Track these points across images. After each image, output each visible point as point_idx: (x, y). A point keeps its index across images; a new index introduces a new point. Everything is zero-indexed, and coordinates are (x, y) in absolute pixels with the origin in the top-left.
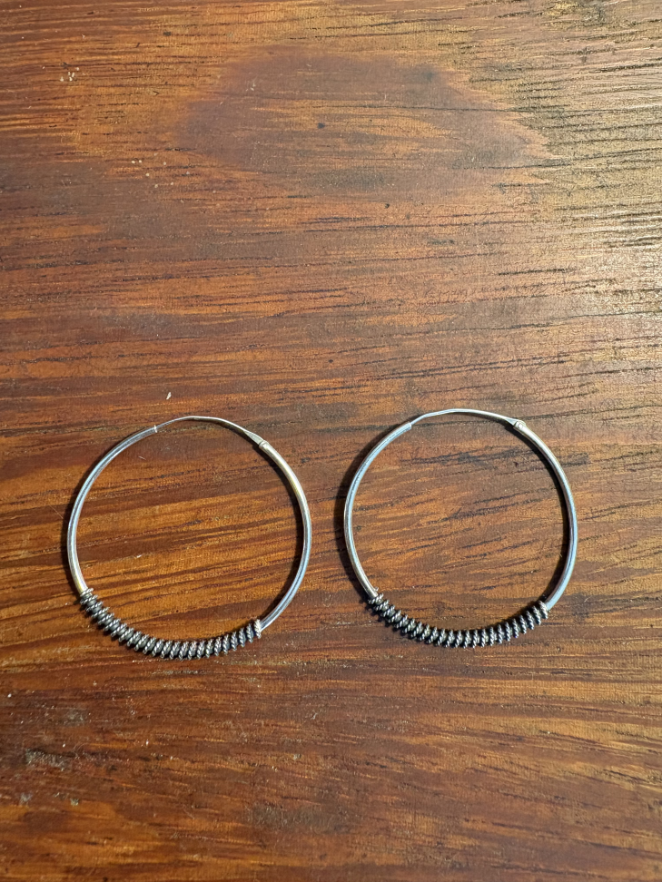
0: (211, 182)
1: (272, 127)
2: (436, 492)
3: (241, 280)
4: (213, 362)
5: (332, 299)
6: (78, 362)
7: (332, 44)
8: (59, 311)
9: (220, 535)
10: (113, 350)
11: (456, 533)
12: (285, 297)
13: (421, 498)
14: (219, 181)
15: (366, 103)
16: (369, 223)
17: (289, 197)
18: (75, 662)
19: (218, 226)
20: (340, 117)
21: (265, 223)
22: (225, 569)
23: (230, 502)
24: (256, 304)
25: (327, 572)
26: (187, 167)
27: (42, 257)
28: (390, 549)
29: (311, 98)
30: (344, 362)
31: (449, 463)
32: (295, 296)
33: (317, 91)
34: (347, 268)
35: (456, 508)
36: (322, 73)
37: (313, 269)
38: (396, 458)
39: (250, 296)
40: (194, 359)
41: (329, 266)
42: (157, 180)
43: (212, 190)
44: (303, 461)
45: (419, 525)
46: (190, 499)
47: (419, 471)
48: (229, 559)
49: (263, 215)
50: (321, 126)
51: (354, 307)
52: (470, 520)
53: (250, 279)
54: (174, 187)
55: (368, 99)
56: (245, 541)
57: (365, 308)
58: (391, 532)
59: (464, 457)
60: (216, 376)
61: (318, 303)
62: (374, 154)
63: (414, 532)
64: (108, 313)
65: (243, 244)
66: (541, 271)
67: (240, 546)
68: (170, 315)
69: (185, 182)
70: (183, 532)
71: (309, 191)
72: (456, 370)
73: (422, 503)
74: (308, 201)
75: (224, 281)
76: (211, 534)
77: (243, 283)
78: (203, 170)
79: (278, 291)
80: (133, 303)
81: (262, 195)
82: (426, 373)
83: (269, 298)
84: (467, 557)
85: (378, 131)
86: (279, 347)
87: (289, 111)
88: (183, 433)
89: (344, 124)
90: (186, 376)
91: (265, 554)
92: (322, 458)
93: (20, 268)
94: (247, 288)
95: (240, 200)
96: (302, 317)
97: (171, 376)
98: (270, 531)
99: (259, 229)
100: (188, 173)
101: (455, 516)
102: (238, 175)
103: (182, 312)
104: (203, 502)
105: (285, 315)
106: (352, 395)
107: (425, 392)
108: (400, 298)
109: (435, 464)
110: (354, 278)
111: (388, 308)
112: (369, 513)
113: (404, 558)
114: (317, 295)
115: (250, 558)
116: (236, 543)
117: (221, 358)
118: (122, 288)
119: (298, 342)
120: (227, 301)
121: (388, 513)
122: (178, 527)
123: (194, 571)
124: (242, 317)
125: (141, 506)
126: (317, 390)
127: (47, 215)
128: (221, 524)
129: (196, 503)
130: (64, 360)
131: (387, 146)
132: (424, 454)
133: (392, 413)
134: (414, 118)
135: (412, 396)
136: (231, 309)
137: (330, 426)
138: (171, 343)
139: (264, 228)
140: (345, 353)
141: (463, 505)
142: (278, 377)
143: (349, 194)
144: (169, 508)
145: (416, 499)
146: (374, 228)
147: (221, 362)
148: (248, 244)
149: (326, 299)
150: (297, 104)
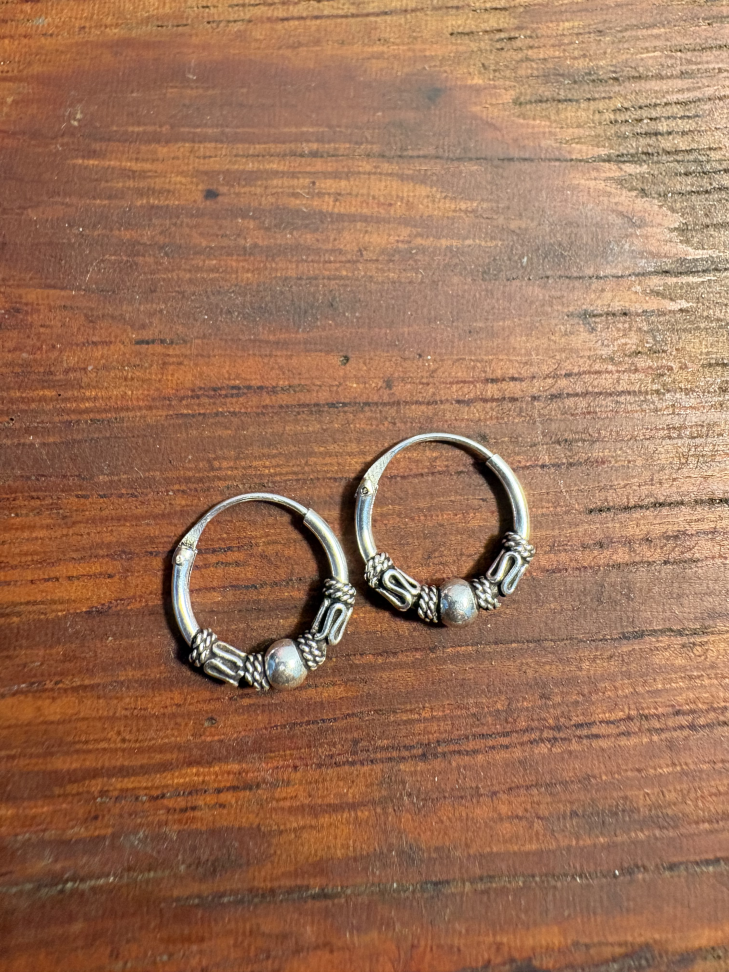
1: (110, 197)
5: (220, 571)
7: (240, 35)
12: (117, 566)
15: (306, 148)
16: (304, 398)
17: (139, 342)
20: (251, 178)
21: (83, 399)
29: (194, 139)
33: (206, 125)
36: (217, 91)
49: (79, 383)
50: (211, 194)
55: (308, 141)
62: (318, 252)
65: (32, 445)
66: (682, 503)
71: (180, 329)
74: (178, 352)
81: (81, 339)
85: (328, 205)
87: (147, 166)
89: (259, 190)
99: (69, 412)
102: (32, 295)
131: (346, 234)
134: (402, 178)
139: (82, 412)
143: (264, 335)
146: (316, 409)
148: (44, 444)
150: (162, 151)
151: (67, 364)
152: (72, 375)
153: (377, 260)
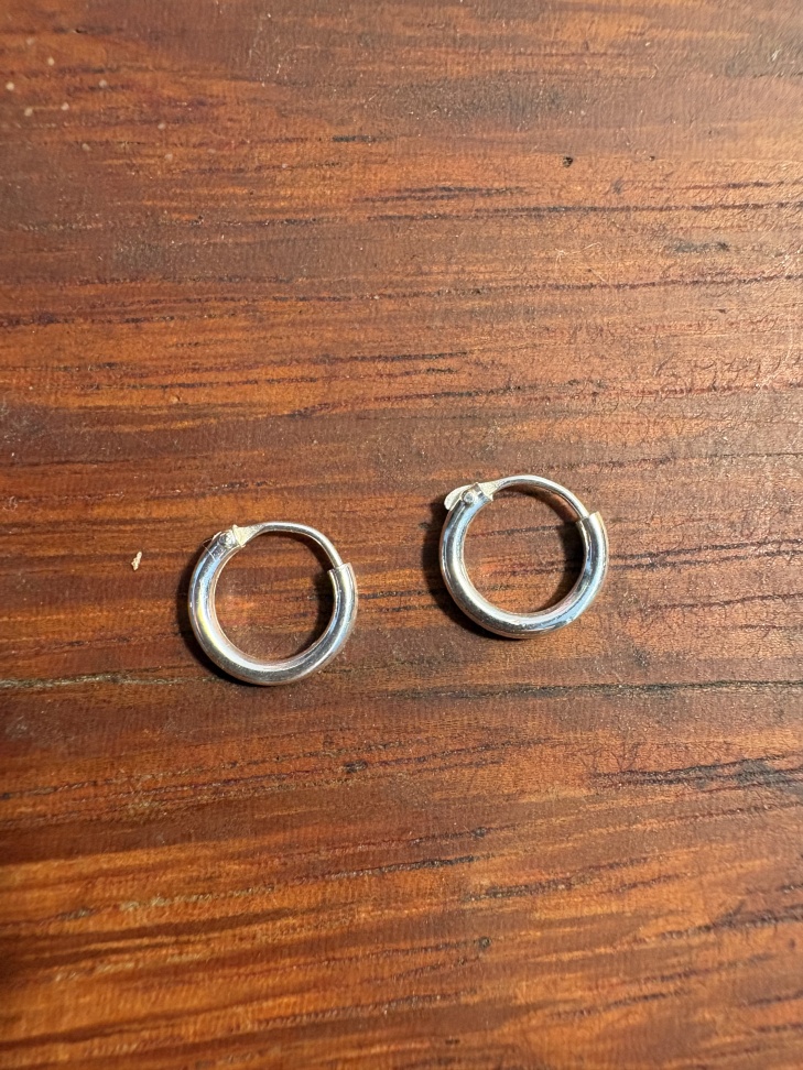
0: (155, 104)
2: (679, 858)
3: (217, 330)
4: (141, 522)
5: (431, 378)
9: (140, 948)
11: (732, 964)
12: (321, 370)
13: (645, 871)
14: (173, 102)
16: (523, 201)
17: (336, 139)
19: (165, 203)
21: (278, 198)
22: (146, 1034)
23: (164, 866)
24: (248, 387)
25: (403, 1053)
26: (101, 71)
28: (566, 1002)
31: (714, 785)
32: (343, 369)
34: (468, 305)
35: (732, 901)
37: (389, 305)
38: (581, 769)
39: (237, 367)
40: (97, 511)
41: (423, 299)
42: (33, 97)
43: (158, 122)
44: (350, 769)
45: (636, 940)
46: (70, 854)
47: (639, 802)
48: (157, 1010)
49: (273, 181)
51: (481, 398)
52: (768, 931)
53: (238, 328)
54: (70, 115)
56: (200, 965)
57: (511, 401)
58: (566, 957)
59: (750, 772)
61: (398, 386)
63: (624, 956)
65: (224, 245)
67: (187, 977)
69: (95, 105)
70: (46, 937)
71: (384, 126)
72: (732, 553)
73: (643, 883)
74: (381, 149)
75: (175, 332)
76: (115, 945)
77: (221, 336)
78: (139, 76)
79: (304, 355)
81: (272, 134)
82: (657, 560)
83: (282, 372)
84: (762, 1029)
88: (60, 690)
90: (77, 552)
91: (248, 1000)
92: (398, 762)
94: (228, 349)
95: (221, 145)
96: (359, 418)
97: (40, 553)
98: (262, 939)
99: (263, 211)
100: (103, 83)
101: (730, 921)
102: (217, 88)
104: (105, 862)
105: (318, 414)
107: (655, 607)
108: (595, 377)
109: (680, 786)
110: (487, 328)
111: (566, 401)
112: (512, 904)
113: (598, 1024)
114: (398, 367)
115: (209, 1010)
116: (178, 970)
119: (347, 478)
120: (182, 379)
121: (557, 907)
123: (71, 1037)
124: (216, 416)
126: (390, 594)
128: (143, 920)
129: (84, 865)
132: (654, 758)
133: (574, 655)
135: (625, 615)
137: (418, 683)
138: (44, 474)
139: (275, 211)
141: (749, 892)
143: (478, 133)
144: (18, 874)
145: (630, 874)
146: (536, 213)
148: (237, 245)
149: (416, 378)
151: (259, 160)
152: (265, 173)
153: (605, 54)
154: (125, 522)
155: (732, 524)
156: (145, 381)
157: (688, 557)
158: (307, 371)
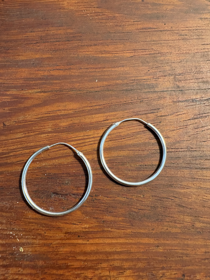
0: (108, 17)
2: (185, 111)
3: (119, 46)
4: (110, 71)
6: (67, 70)
8: (60, 55)
10: (78, 67)
11: (193, 124)
18: (67, 164)
19: (111, 30)
22: (116, 135)
23: (117, 114)
24: (124, 53)
25: (150, 136)
27: (55, 39)
30: (153, 71)
31: (189, 102)
32: (137, 51)
35: (192, 116)
37: (142, 43)
38: (171, 101)
39: (122, 51)
40: (104, 70)
41: (147, 42)
43: (109, 19)
44: (141, 101)
45: (180, 121)
46: (104, 113)
47: (179, 105)
48: (118, 132)
51: (155, 55)
52: (197, 120)
53: (122, 46)
54: (97, 19)
56: (123, 126)
57: (159, 55)
58: (171, 124)
59: (194, 101)
60: (112, 75)
61: (144, 53)
64: (76, 56)
68: (96, 57)
69: (100, 17)
70: (102, 123)
72: (190, 73)
73: (180, 114)
75: (113, 46)
79: (131, 49)
80: (84, 53)
82: (180, 74)
83: (128, 51)
84: (197, 132)
86: (132, 66)
88: (101, 92)
90: (102, 75)
91: (129, 130)
92: (147, 100)
93: (48, 42)
94: (121, 49)
95: (118, 22)
96: (139, 57)
97: (97, 75)
98: (131, 123)
100: (101, 14)
101: (192, 119)
103: (100, 56)
104: (109, 114)
105: (133, 57)
106: (156, 81)
107: (180, 80)
108: (170, 52)
109: (185, 102)
110: (155, 46)
111: (167, 55)
112: (164, 118)
114: (144, 51)
115: (125, 132)
117: (113, 69)
118: (80, 48)
119: (138, 65)
120: (115, 52)
121: (170, 118)
122: (100, 122)
124: (120, 57)
125: (88, 115)
126: (145, 79)
127: (57, 27)
129: (106, 114)
130: (62, 70)
132: (181, 99)
133: (170, 87)
135: (176, 81)
136: (116, 55)
137: (150, 91)
138: (97, 65)
140: (153, 68)
141: (194, 115)
142: (132, 75)
144: (97, 115)
147: (113, 71)
149: (146, 52)
154: (108, 71)
155: (190, 70)
156: (110, 53)
157: (184, 74)
158: (132, 51)
